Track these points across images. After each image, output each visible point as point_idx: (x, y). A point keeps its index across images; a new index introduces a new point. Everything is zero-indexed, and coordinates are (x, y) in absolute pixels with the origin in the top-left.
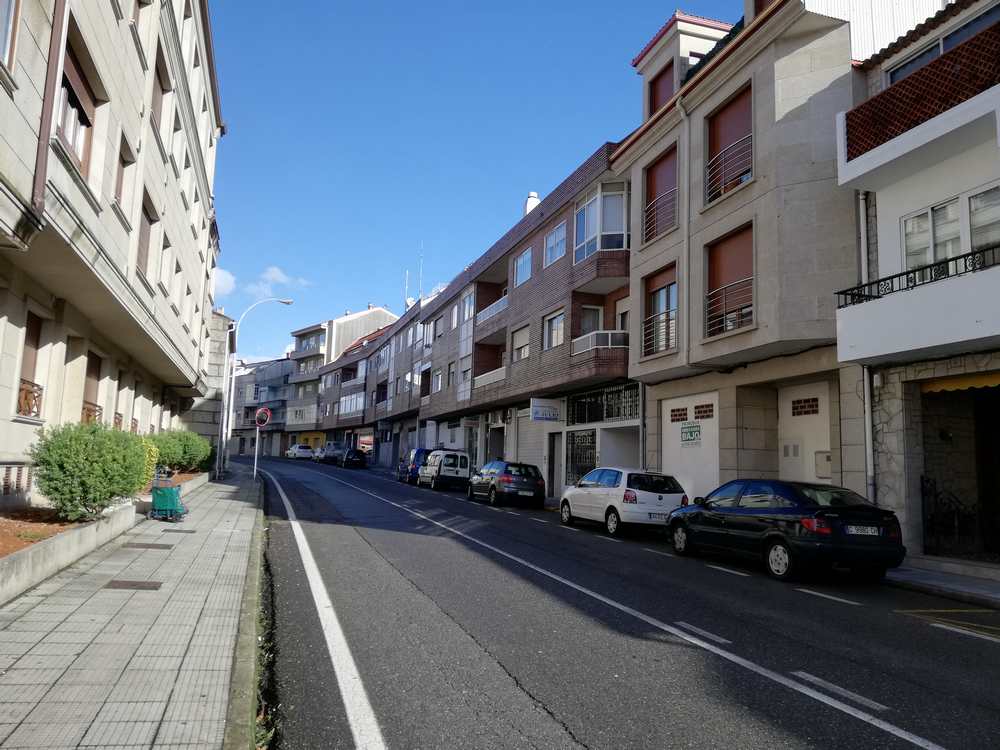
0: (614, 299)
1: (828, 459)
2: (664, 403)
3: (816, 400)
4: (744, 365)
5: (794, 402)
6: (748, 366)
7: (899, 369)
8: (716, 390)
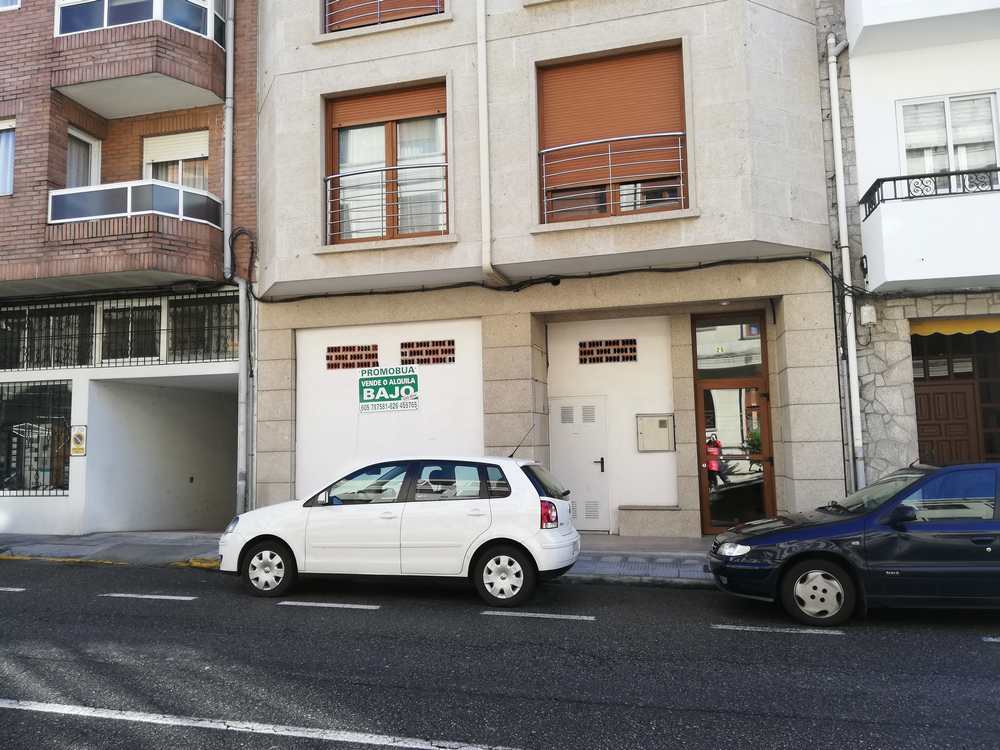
0: (137, 131)
1: (663, 424)
2: (302, 336)
3: (633, 342)
4: (555, 280)
5: (582, 345)
6: (562, 281)
7: (903, 302)
8: (480, 317)
